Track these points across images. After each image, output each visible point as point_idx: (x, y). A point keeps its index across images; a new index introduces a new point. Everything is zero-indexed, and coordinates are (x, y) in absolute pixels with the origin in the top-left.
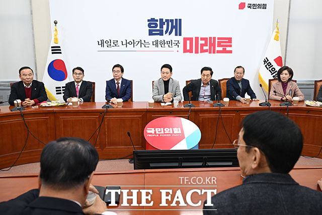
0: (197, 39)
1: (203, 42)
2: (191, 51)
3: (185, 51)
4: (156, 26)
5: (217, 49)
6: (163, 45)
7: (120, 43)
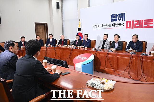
0: (133, 21)
1: (136, 23)
4: (114, 18)
5: (144, 26)
6: (117, 26)
7: (100, 26)
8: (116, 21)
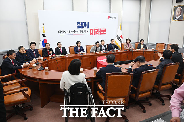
0: (94, 29)
1: (96, 30)
3: (91, 34)
4: (80, 25)
5: (101, 33)
6: (83, 32)
7: (67, 32)
8: (82, 28)
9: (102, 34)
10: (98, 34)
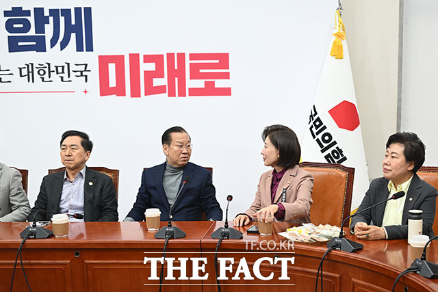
0: (134, 58)
1: (151, 67)
2: (120, 91)
3: (105, 90)
5: (191, 83)
6: (46, 77)
9: (195, 92)
10: (160, 90)
